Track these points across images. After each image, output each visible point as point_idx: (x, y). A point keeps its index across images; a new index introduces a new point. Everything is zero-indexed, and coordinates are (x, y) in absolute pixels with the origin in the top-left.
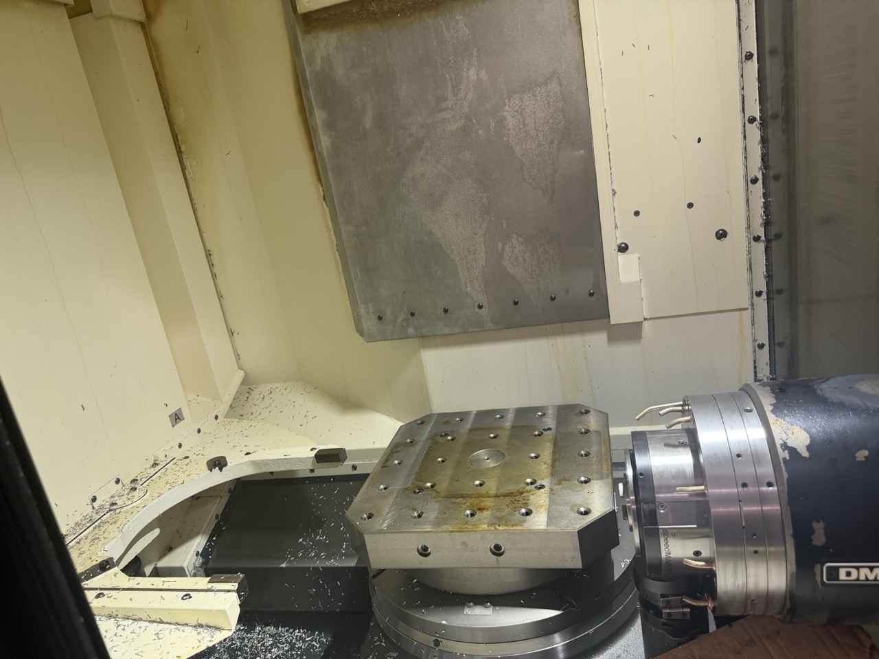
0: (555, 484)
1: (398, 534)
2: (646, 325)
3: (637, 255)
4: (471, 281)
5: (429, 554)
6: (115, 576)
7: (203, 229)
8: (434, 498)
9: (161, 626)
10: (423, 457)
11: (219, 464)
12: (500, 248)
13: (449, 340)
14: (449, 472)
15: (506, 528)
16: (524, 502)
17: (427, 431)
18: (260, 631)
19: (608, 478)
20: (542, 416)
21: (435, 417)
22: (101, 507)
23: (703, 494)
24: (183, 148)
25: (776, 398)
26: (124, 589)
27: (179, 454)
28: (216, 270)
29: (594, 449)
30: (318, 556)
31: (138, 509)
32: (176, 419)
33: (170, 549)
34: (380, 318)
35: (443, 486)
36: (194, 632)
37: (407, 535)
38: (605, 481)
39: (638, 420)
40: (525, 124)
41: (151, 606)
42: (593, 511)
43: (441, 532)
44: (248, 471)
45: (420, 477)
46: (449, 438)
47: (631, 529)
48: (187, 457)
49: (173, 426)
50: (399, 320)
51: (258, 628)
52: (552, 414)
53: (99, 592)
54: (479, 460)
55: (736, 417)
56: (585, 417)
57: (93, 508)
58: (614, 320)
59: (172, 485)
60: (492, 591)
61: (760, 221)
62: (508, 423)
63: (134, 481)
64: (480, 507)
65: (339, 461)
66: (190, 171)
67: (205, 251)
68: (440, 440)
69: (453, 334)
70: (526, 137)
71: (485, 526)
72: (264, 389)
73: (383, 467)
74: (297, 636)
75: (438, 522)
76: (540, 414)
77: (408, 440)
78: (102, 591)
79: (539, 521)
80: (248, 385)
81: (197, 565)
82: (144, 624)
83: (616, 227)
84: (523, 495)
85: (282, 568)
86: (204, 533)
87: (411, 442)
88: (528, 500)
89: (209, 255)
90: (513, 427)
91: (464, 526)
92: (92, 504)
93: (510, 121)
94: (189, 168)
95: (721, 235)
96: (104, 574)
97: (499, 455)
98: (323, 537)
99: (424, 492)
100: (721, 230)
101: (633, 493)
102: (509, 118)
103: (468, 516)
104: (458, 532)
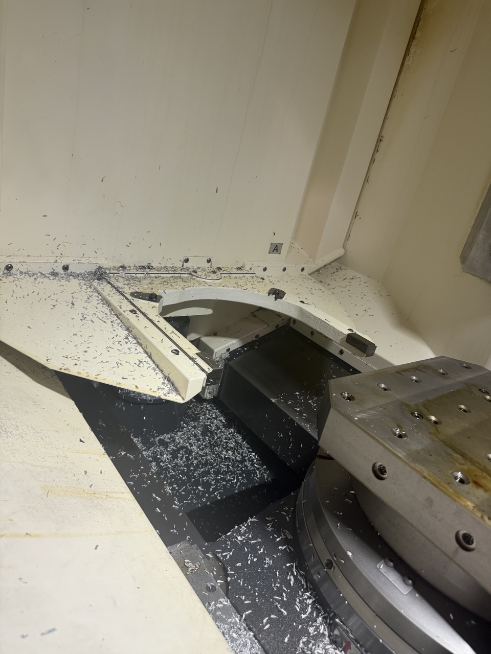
1: (364, 434)
5: (382, 479)
6: (153, 308)
7: (389, 116)
8: (430, 433)
9: (148, 359)
10: (446, 392)
11: (278, 294)
14: (465, 425)
17: (468, 376)
18: (232, 433)
21: (485, 372)
22: (188, 269)
24: (418, 35)
26: (148, 318)
27: (260, 273)
28: (377, 156)
30: (301, 413)
31: (205, 285)
32: (274, 249)
33: (215, 334)
35: (451, 429)
36: (162, 380)
37: (372, 441)
41: (151, 340)
43: (412, 468)
44: (293, 314)
45: (429, 406)
46: (487, 397)
48: (263, 279)
49: (269, 253)
51: (232, 430)
53: (135, 309)
57: (183, 266)
59: (237, 285)
60: (423, 573)
63: (219, 269)
64: (478, 480)
65: (364, 352)
66: (411, 58)
67: (379, 136)
68: (477, 392)
71: (470, 505)
72: (350, 273)
73: (398, 372)
74: (251, 457)
75: (416, 457)
77: (441, 371)
78: (137, 311)
80: (340, 263)
81: (223, 357)
82: (140, 349)
85: (271, 401)
86: (241, 340)
87: (444, 374)
89: (380, 140)
91: (443, 484)
92: (183, 263)
94: (411, 55)
96: (147, 302)
98: (314, 404)
99: (423, 421)
103: (456, 478)
104: (432, 484)
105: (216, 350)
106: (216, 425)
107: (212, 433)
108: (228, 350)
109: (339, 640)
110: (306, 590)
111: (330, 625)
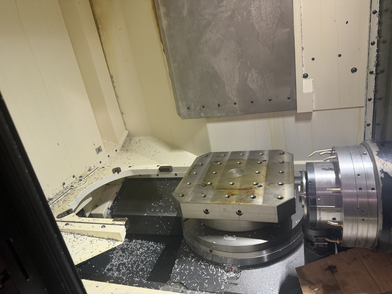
0: (267, 185)
1: (195, 204)
2: (314, 113)
3: (312, 80)
4: (231, 91)
5: (208, 213)
6: (73, 216)
7: (109, 65)
8: (212, 189)
9: (93, 238)
10: (207, 171)
11: (118, 170)
12: (246, 75)
13: (220, 119)
14: (218, 178)
15: (244, 203)
16: (252, 192)
17: (209, 160)
18: (135, 242)
19: (292, 183)
20: (262, 155)
21: (213, 154)
22: (67, 187)
23: (339, 192)
24: (100, 27)
25: (379, 148)
26: (77, 222)
27: (100, 166)
28: (115, 84)
29: (286, 170)
30: (160, 211)
31: (83, 189)
32: (99, 151)
33: (97, 206)
34: (188, 108)
35: (216, 184)
36: (107, 242)
37: (198, 204)
38: (290, 184)
39: (310, 157)
40: (261, 14)
41: (88, 230)
42: (284, 198)
43: (214, 204)
44: (130, 174)
45: (205, 180)
46: (219, 163)
47: (303, 207)
48: (103, 167)
49: (97, 154)
50: (197, 109)
51: (134, 241)
52: (267, 154)
53: (67, 223)
54: (232, 173)
55: (359, 157)
56: (282, 155)
57: (64, 188)
58: (299, 111)
59: (97, 179)
60: (236, 231)
61: (374, 64)
62: (246, 158)
63: (81, 177)
64: (232, 194)
65: (170, 171)
66: (103, 38)
68: (215, 164)
69: (221, 116)
70: (261, 20)
71: (234, 202)
72: (137, 139)
73: (189, 175)
74: (150, 245)
75: (213, 200)
76: (261, 154)
77: (200, 164)
78: (68, 223)
79: (259, 201)
80: (130, 137)
81: (108, 213)
82: (86, 237)
83: (303, 66)
84: (252, 190)
85: (145, 215)
86: (111, 200)
87: (202, 164)
88: (254, 192)
89: (112, 77)
90: (248, 159)
91: (224, 202)
92: (63, 186)
93: (254, 12)
94: (102, 36)
95: (354, 70)
96: (68, 216)
97: (241, 171)
98: (162, 203)
99: (207, 186)
100: (354, 68)
101: (305, 191)
102: (253, 11)
103: (226, 197)
104: (222, 204)
105: (103, 213)
106: (126, 244)
107: (126, 249)
108: (108, 209)
109: (228, 270)
110: (210, 265)
111: (223, 268)
